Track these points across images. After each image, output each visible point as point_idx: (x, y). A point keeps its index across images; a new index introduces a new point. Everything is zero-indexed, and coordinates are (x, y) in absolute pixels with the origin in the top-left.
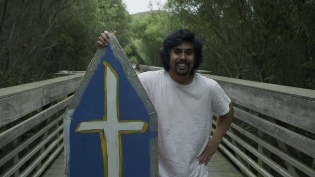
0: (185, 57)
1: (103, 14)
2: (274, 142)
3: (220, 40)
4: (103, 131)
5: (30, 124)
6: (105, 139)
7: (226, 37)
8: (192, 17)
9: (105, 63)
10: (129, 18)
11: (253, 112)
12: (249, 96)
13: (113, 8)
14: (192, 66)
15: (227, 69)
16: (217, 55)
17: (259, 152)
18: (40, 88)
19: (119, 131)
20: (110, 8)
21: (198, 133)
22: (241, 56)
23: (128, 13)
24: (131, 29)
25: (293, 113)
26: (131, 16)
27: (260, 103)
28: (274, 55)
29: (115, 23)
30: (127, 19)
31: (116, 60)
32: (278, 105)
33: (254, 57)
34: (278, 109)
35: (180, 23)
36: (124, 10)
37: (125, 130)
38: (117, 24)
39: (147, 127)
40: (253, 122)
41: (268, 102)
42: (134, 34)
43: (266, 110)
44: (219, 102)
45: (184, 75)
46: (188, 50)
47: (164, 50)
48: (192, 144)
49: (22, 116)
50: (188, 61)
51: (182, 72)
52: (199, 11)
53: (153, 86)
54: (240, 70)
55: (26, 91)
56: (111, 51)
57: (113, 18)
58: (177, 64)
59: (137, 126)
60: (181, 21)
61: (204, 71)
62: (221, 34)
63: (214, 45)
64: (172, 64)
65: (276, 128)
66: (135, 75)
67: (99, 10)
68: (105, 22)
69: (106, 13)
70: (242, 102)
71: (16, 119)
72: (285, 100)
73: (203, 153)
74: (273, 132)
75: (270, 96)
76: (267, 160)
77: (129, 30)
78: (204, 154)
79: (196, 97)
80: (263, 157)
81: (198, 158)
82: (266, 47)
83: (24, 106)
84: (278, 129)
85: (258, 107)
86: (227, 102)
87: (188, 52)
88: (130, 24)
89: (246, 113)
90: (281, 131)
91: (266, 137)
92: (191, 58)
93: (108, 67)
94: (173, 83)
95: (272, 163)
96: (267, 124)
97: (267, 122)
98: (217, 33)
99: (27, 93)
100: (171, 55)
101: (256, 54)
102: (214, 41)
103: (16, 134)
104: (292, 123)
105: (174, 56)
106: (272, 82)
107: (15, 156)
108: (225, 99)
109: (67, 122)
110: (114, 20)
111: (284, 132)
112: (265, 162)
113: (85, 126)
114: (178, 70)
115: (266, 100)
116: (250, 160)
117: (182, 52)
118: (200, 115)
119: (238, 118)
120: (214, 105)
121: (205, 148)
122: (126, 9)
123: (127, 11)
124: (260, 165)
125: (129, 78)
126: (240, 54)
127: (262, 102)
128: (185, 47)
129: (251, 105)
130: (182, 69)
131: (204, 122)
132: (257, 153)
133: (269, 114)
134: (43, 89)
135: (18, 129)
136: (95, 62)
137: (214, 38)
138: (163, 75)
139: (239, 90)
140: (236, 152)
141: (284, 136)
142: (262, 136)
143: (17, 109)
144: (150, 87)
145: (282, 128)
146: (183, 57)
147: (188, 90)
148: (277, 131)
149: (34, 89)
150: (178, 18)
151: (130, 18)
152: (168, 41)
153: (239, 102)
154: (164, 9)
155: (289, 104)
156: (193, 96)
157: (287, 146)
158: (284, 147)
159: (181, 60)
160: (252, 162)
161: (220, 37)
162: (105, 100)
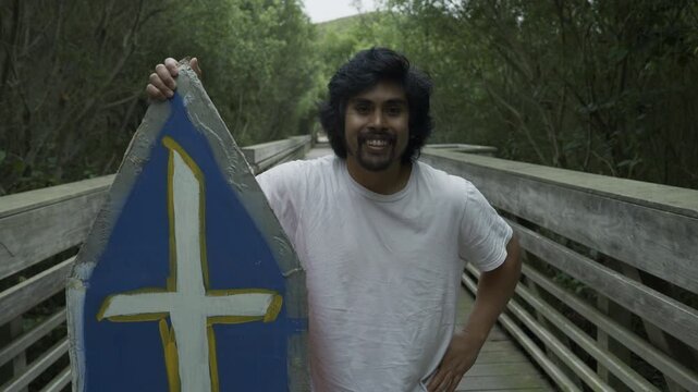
0: (384, 120)
1: (250, 22)
2: (636, 326)
3: (516, 74)
4: (167, 317)
5: (49, 282)
6: (173, 339)
7: (527, 67)
8: (450, 23)
9: (168, 142)
10: (310, 30)
11: (583, 250)
12: (573, 211)
13: (270, 8)
14: (402, 145)
15: (533, 142)
16: (509, 111)
17: (602, 348)
18: (80, 195)
19: (210, 319)
20: (266, 7)
21: (421, 320)
22: (563, 111)
23: (309, 19)
24: (317, 56)
25: (682, 255)
26: (315, 26)
27: (599, 229)
28: (640, 109)
29: (277, 42)
30: (307, 33)
31: (198, 133)
32: (643, 234)
33: (594, 114)
34: (643, 244)
35: (424, 39)
36: (299, 12)
37: (224, 314)
38: (280, 45)
39: (279, 305)
40: (583, 275)
41: (619, 226)
42: (325, 66)
43: (615, 247)
44: (479, 237)
45: (382, 167)
46: (390, 102)
47: (332, 103)
48: (404, 347)
49: (29, 265)
50: (390, 131)
51: (375, 160)
52: (468, 9)
53: (303, 200)
54: (560, 143)
55: (41, 205)
56: (183, 111)
57: (272, 31)
58: (362, 140)
59: (253, 304)
60: (427, 34)
61: (479, 147)
62: (516, 61)
63: (504, 87)
64: (351, 141)
65: (638, 293)
66: (247, 172)
67: (239, 14)
68: (254, 40)
69: (256, 21)
70: (556, 223)
71: (14, 272)
72: (662, 222)
73: (439, 367)
74: (631, 304)
75: (626, 211)
76: (619, 368)
77: (311, 56)
78: (442, 372)
79: (416, 227)
80: (610, 360)
81: (424, 382)
82: (622, 88)
83: (35, 241)
84: (645, 295)
85: (594, 236)
86: (502, 235)
87: (390, 108)
88: (314, 44)
89: (567, 251)
90: (649, 301)
91: (616, 312)
92: (398, 123)
93: (176, 154)
94: (356, 189)
95: (632, 378)
96: (616, 281)
97: (617, 276)
98: (509, 61)
99: (43, 211)
100: (347, 116)
101: (595, 108)
102: (502, 79)
103: (7, 310)
104: (680, 282)
105: (355, 120)
106: (635, 175)
107: (17, 357)
108: (495, 228)
109: (76, 296)
110: (275, 35)
111: (658, 305)
112: (613, 371)
113: (122, 306)
114: (366, 157)
115: (615, 221)
116: (578, 366)
117: (374, 109)
118: (428, 271)
119: (550, 262)
120: (464, 245)
121: (444, 357)
122: (303, 10)
123: (305, 16)
124: (601, 378)
125: (231, 181)
126: (560, 108)
127: (604, 226)
128: (381, 94)
129: (579, 232)
130: (375, 153)
131: (440, 290)
132: (594, 348)
133: (621, 256)
134: (89, 200)
135: (13, 298)
136: (143, 138)
137: (504, 71)
138: (330, 169)
139: (550, 196)
140: (546, 343)
141: (660, 313)
142: (606, 308)
143: (15, 248)
144: (293, 201)
145: (653, 293)
146: (378, 121)
147: (396, 208)
148: (642, 301)
149: (63, 200)
150: (420, 27)
151: (312, 31)
152: (339, 81)
153: (551, 224)
154: (387, 9)
155: (671, 233)
156: (408, 224)
157: (668, 337)
158: (662, 340)
159: (373, 129)
160: (584, 372)
161: (516, 68)
162: (171, 240)
